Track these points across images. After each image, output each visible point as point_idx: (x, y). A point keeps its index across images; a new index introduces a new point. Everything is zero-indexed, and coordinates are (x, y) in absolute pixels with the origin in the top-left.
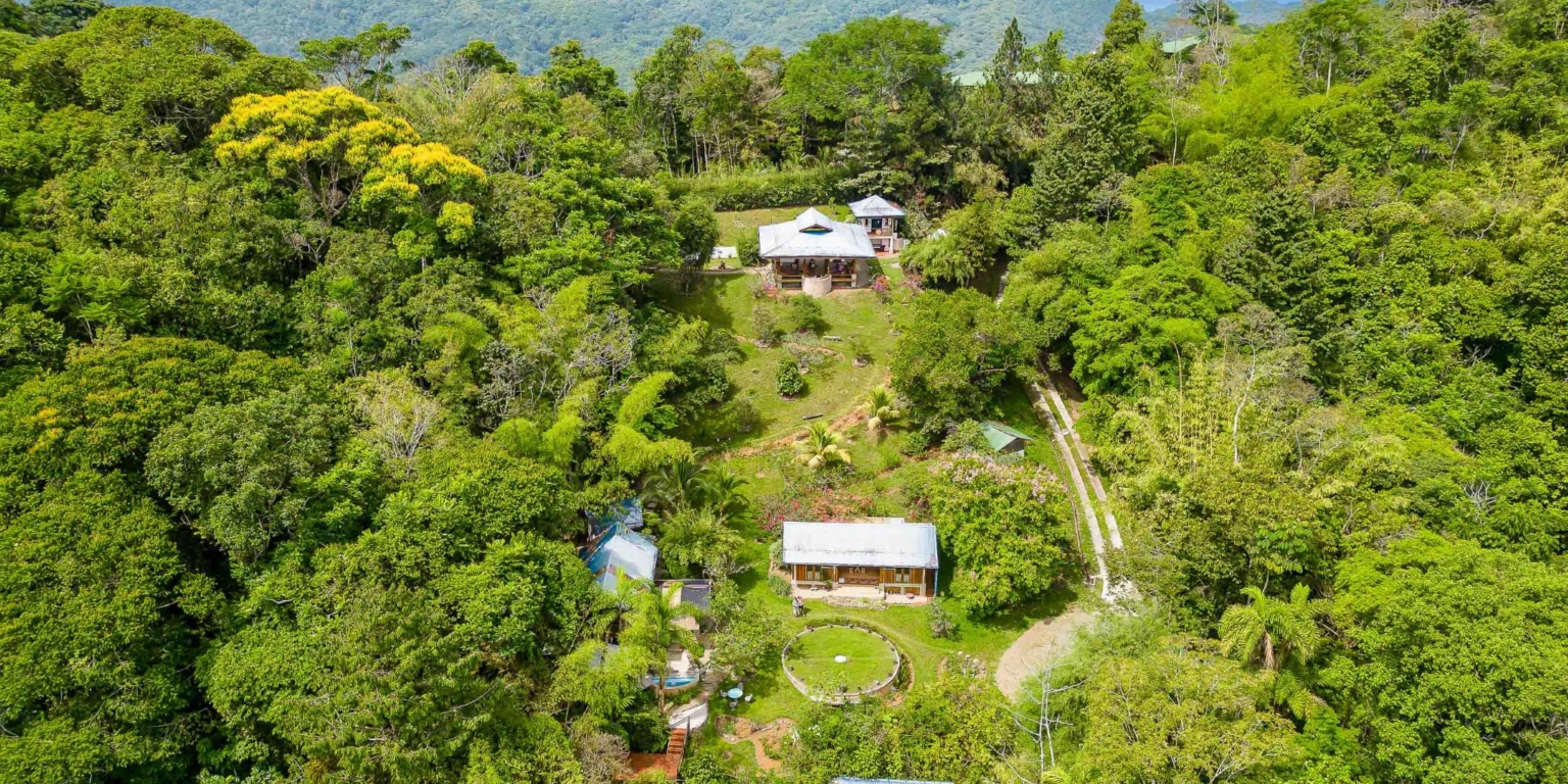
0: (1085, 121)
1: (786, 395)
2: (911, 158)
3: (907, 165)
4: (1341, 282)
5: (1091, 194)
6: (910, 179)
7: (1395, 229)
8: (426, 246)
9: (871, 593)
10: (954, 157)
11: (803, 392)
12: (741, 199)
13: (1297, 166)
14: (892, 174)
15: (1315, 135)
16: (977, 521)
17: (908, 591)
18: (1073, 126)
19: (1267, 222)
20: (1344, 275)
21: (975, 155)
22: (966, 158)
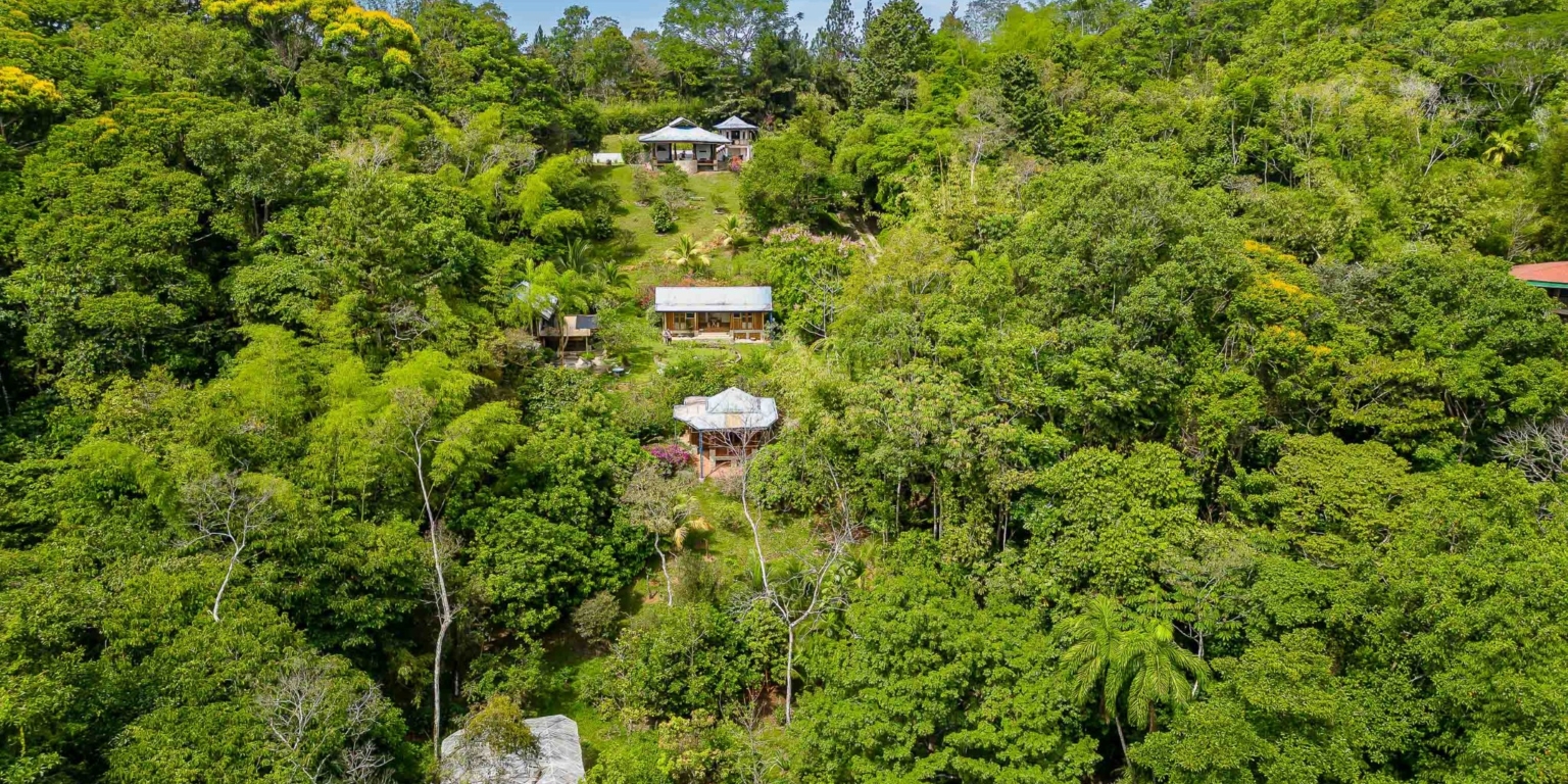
0: (885, 35)
1: (660, 231)
2: (761, 85)
3: (758, 91)
4: (1079, 146)
5: (894, 92)
6: (762, 104)
7: (1116, 109)
8: (373, 79)
9: (724, 337)
10: (796, 86)
11: (672, 230)
12: (625, 123)
13: (1047, 72)
14: (747, 99)
15: (1059, 51)
16: (798, 270)
17: (751, 335)
18: (878, 39)
19: (1007, 76)
20: (1079, 140)
21: (813, 86)
22: (806, 90)
